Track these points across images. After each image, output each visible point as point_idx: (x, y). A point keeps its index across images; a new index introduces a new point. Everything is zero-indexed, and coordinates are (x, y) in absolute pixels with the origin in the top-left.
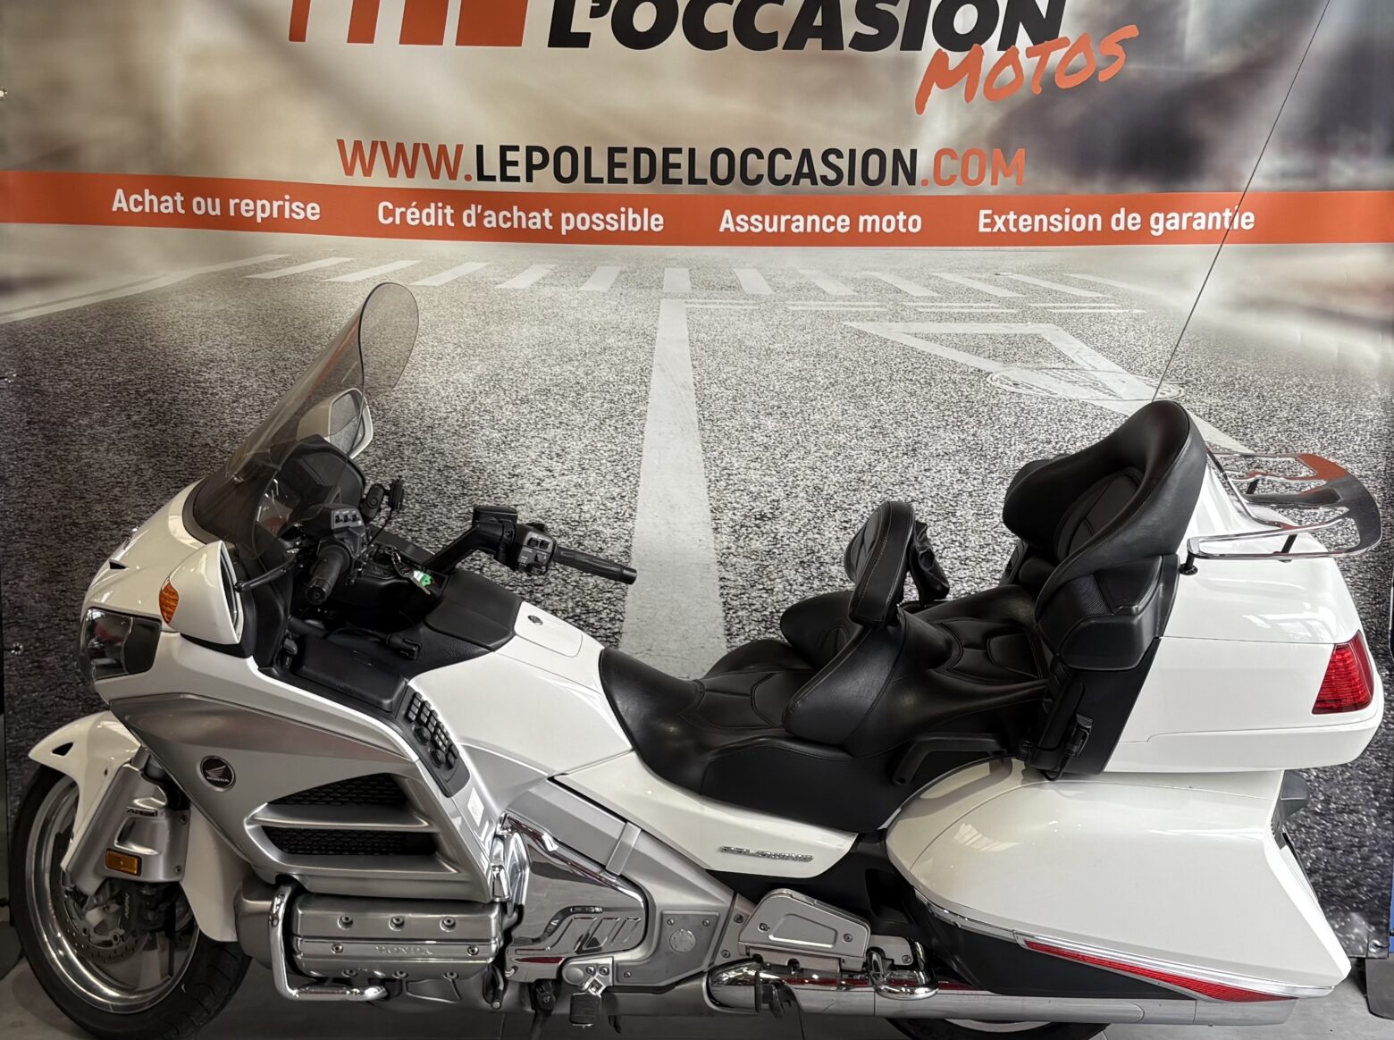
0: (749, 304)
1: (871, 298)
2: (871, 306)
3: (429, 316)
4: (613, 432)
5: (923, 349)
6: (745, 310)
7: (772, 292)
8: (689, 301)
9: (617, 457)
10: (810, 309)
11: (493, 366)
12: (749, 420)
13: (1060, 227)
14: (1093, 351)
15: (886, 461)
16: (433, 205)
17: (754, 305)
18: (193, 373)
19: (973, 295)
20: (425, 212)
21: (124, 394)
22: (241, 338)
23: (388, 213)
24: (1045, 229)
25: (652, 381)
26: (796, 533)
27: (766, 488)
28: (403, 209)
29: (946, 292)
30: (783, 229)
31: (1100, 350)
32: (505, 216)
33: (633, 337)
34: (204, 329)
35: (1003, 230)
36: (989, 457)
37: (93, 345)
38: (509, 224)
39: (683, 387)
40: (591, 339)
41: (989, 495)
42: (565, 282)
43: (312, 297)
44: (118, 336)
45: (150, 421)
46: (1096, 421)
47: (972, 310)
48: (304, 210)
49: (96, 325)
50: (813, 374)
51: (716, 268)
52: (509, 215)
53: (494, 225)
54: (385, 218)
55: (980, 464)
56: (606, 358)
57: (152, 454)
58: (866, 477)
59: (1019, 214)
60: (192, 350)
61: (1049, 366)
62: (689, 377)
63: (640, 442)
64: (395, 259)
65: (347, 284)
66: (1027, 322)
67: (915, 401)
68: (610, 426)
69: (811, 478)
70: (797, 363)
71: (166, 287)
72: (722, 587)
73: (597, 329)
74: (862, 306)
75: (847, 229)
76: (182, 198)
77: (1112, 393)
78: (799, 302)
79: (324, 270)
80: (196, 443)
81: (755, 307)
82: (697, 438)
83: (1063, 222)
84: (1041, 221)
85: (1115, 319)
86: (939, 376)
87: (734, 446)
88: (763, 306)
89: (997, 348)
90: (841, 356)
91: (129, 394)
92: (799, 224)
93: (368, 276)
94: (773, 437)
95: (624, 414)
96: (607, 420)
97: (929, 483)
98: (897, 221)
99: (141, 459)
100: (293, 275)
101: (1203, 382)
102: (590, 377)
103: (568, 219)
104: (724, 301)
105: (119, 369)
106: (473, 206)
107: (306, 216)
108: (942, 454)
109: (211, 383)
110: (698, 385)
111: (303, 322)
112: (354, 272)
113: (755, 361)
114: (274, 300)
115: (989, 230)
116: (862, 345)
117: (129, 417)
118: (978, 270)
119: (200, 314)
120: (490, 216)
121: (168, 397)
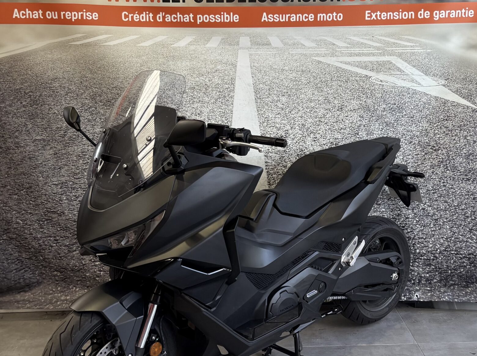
0: (274, 51)
1: (323, 47)
2: (323, 51)
3: (144, 58)
4: (221, 104)
5: (345, 68)
6: (273, 53)
7: (283, 46)
8: (250, 50)
9: (223, 114)
10: (298, 52)
11: (172, 79)
12: (275, 98)
13: (398, 17)
14: (412, 67)
15: (331, 113)
16: (144, 13)
17: (276, 51)
18: (49, 84)
19: (363, 46)
20: (142, 15)
21: (19, 93)
22: (68, 69)
23: (126, 16)
24: (392, 18)
25: (236, 83)
26: (295, 143)
27: (283, 126)
28: (132, 15)
29: (353, 44)
30: (287, 20)
31: (414, 66)
32: (174, 17)
33: (228, 65)
34: (53, 66)
35: (375, 19)
36: (371, 111)
37: (6, 74)
38: (176, 20)
39: (249, 85)
40: (211, 67)
41: (372, 126)
42: (200, 43)
43: (96, 51)
44: (16, 69)
45: (30, 104)
46: (413, 95)
47: (363, 52)
48: (92, 16)
49: (7, 65)
50: (300, 79)
51: (260, 37)
52: (176, 16)
53: (170, 20)
54: (125, 18)
55: (368, 113)
56: (217, 74)
57: (31, 118)
58: (323, 120)
59: (381, 12)
60: (48, 74)
61: (394, 73)
62: (251, 81)
63: (232, 108)
64: (130, 35)
65: (110, 46)
66: (385, 56)
67: (341, 89)
68: (219, 102)
69: (301, 121)
70: (294, 75)
71: (36, 49)
72: (266, 166)
73: (213, 63)
74: (320, 51)
75: (313, 19)
76: (42, 12)
77: (419, 84)
78: (294, 50)
79: (100, 40)
80: (50, 113)
81: (276, 52)
82: (255, 106)
83: (399, 15)
84: (390, 15)
85: (420, 54)
86: (351, 78)
87: (270, 109)
88: (280, 52)
89: (374, 67)
90: (311, 71)
91: (21, 94)
92: (294, 18)
93: (119, 42)
94: (285, 105)
95: (225, 97)
96: (218, 99)
97: (347, 121)
98: (333, 16)
99: (27, 120)
100: (88, 42)
101: (454, 78)
102: (211, 82)
103: (200, 17)
104: (264, 50)
105: (17, 83)
106: (161, 13)
107: (92, 18)
108: (353, 110)
109: (56, 88)
110: (255, 84)
111: (93, 62)
112: (113, 41)
113: (277, 74)
114: (81, 53)
115: (369, 19)
116: (320, 67)
117: (21, 103)
118: (365, 35)
119: (50, 59)
120: (168, 17)
121: (38, 94)
